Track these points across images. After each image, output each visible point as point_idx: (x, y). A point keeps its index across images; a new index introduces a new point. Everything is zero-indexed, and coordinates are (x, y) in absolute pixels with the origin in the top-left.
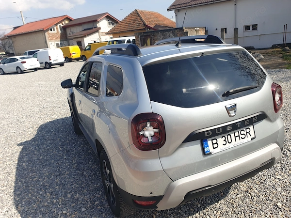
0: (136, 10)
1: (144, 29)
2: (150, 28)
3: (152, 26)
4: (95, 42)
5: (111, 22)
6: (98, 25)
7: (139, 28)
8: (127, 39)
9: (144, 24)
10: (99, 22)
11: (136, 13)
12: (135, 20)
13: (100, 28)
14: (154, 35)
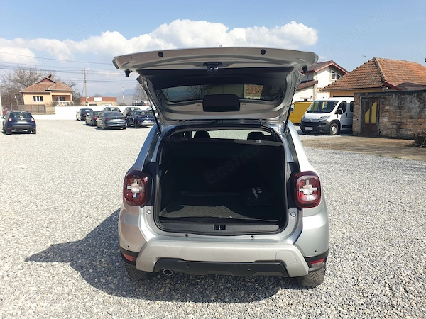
0: (375, 59)
1: (380, 88)
2: (390, 86)
3: (395, 84)
4: (306, 100)
5: (336, 74)
6: (315, 78)
7: (372, 86)
8: (341, 100)
9: (383, 81)
10: (317, 73)
11: (374, 63)
12: (369, 74)
13: (317, 82)
14: (384, 98)
